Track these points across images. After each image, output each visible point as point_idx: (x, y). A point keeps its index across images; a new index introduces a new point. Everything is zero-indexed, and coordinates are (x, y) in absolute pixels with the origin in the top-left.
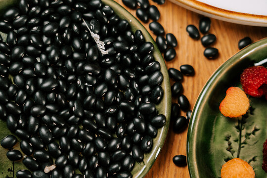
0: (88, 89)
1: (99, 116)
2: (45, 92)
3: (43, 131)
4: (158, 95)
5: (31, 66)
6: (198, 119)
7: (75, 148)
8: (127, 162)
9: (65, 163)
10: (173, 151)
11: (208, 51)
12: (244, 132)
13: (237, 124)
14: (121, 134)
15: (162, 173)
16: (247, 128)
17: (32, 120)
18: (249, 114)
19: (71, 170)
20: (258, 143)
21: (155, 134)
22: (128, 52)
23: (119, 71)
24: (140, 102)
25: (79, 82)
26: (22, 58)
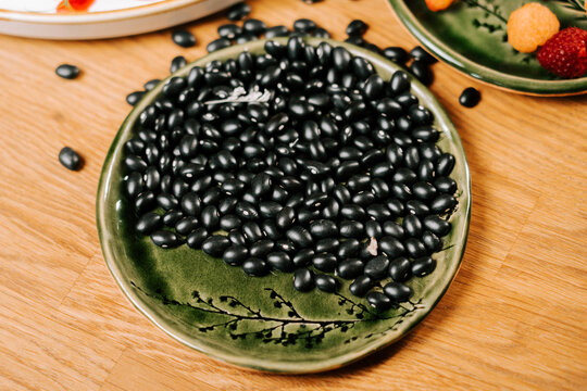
0: (299, 146)
1: (344, 155)
2: (265, 197)
3: (317, 229)
4: (364, 65)
5: (222, 196)
6: (429, 35)
7: (366, 204)
8: (428, 154)
9: (379, 229)
10: (452, 102)
13: (465, 4)
14: (386, 139)
17: (294, 235)
19: (394, 226)
21: (413, 97)
22: (284, 73)
23: (303, 98)
24: (360, 94)
25: (282, 151)
26: (202, 203)
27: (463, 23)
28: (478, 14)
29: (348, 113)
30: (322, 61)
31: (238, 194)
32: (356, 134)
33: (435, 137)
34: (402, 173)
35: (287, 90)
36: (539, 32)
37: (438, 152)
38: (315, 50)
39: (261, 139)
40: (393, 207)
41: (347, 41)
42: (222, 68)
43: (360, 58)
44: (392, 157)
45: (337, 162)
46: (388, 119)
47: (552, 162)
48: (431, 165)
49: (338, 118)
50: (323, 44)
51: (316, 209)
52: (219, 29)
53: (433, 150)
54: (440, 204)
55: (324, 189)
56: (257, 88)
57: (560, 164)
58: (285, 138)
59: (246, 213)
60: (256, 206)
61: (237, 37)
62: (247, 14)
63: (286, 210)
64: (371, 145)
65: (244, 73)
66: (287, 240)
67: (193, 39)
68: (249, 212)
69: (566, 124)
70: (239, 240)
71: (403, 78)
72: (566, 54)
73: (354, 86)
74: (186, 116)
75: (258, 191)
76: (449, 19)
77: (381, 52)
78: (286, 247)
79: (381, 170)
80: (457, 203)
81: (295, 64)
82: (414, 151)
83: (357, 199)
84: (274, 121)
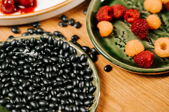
0: (43, 73)
1: (58, 79)
2: (26, 88)
3: (42, 103)
4: (73, 50)
5: (11, 85)
7: (61, 98)
8: (87, 85)
9: (63, 107)
10: (101, 69)
11: (75, 25)
12: (120, 37)
13: (114, 37)
14: (74, 76)
15: (106, 79)
16: (120, 34)
18: (115, 30)
19: (69, 107)
20: (130, 36)
21: (87, 64)
22: (44, 47)
23: (49, 57)
24: (69, 59)
25: (37, 74)
26: (4, 86)
27: (112, 42)
28: (117, 40)
29: (63, 65)
30: (59, 46)
31: (17, 86)
32: (64, 73)
33: (91, 79)
34: (76, 89)
35: (44, 53)
36: (136, 50)
37: (91, 85)
38: (57, 42)
39: (31, 68)
40: (70, 101)
41: (70, 41)
42: (24, 42)
43: (72, 47)
44: (75, 83)
45: (55, 81)
46: (77, 70)
47: (131, 96)
48: (87, 89)
49: (59, 66)
50: (60, 40)
51: (43, 96)
52: (28, 29)
53: (89, 84)
54: (87, 103)
55: (48, 90)
56: (34, 51)
57: (134, 97)
58: (39, 69)
59: (17, 93)
60: (22, 91)
61: (33, 33)
62: (39, 26)
63: (32, 94)
64: (69, 78)
65: (31, 45)
66: (30, 105)
67: (18, 31)
68: (19, 92)
69: (139, 84)
70: (13, 102)
71: (85, 57)
72: (143, 59)
73: (68, 57)
74: (7, 56)
75: (24, 85)
76: (107, 40)
77: (81, 47)
78: (28, 107)
79: (69, 87)
80: (93, 103)
81: (49, 45)
82: (83, 83)
83: (58, 95)
84: (36, 63)
